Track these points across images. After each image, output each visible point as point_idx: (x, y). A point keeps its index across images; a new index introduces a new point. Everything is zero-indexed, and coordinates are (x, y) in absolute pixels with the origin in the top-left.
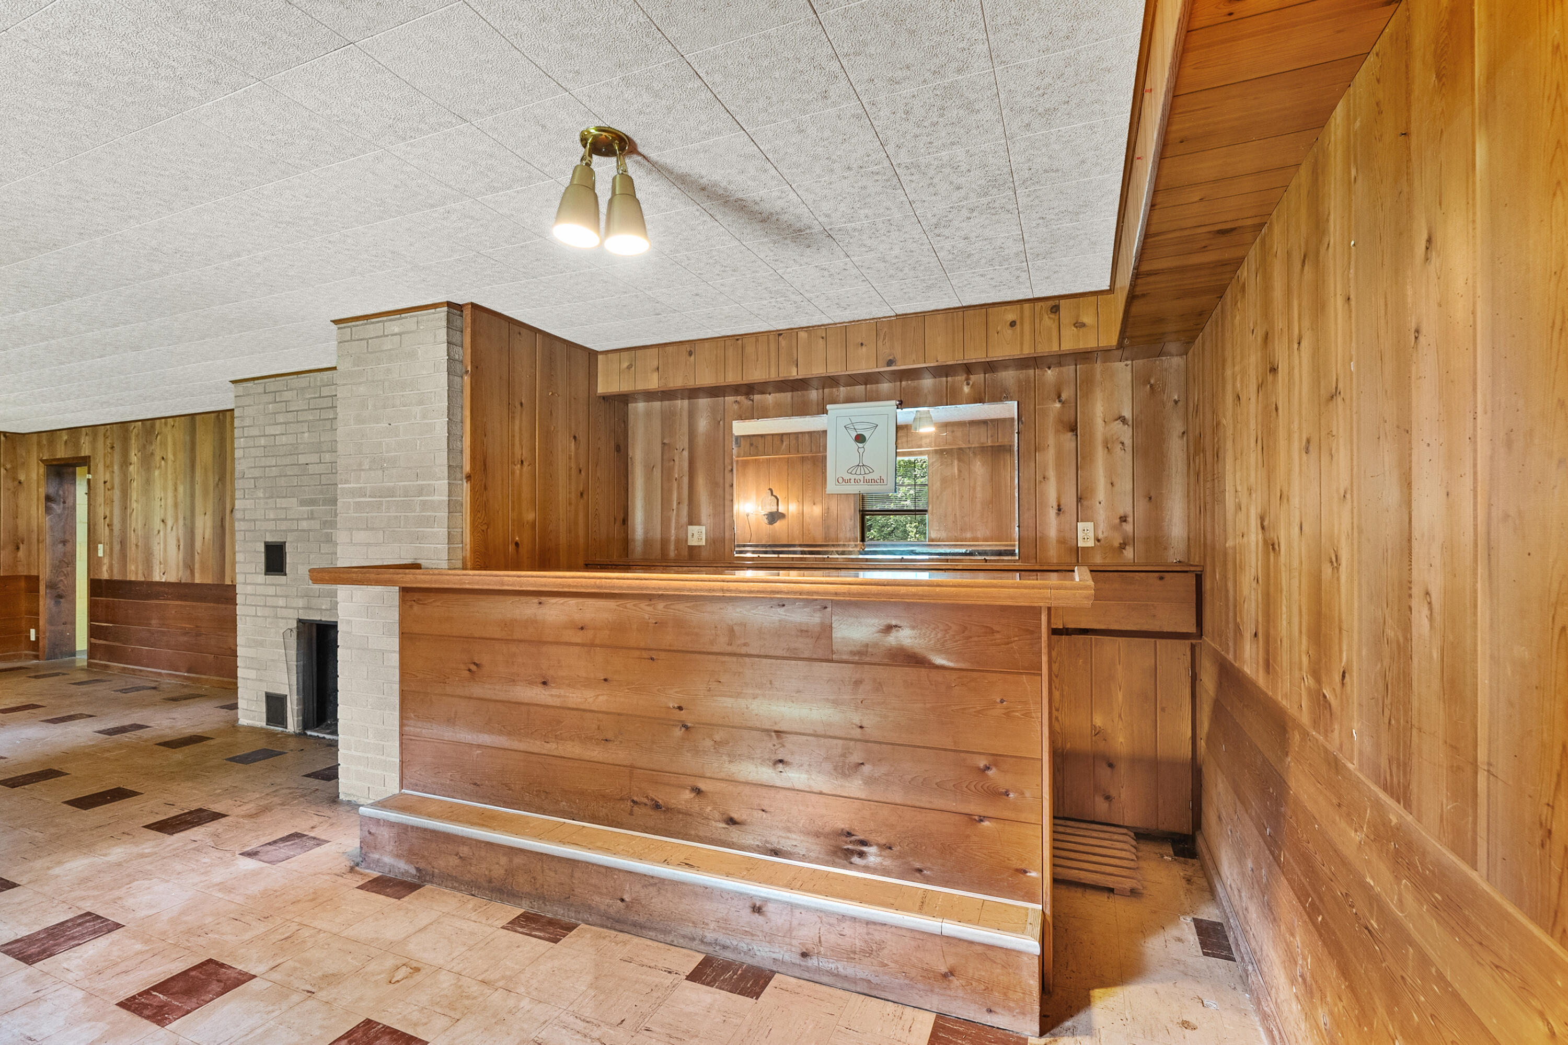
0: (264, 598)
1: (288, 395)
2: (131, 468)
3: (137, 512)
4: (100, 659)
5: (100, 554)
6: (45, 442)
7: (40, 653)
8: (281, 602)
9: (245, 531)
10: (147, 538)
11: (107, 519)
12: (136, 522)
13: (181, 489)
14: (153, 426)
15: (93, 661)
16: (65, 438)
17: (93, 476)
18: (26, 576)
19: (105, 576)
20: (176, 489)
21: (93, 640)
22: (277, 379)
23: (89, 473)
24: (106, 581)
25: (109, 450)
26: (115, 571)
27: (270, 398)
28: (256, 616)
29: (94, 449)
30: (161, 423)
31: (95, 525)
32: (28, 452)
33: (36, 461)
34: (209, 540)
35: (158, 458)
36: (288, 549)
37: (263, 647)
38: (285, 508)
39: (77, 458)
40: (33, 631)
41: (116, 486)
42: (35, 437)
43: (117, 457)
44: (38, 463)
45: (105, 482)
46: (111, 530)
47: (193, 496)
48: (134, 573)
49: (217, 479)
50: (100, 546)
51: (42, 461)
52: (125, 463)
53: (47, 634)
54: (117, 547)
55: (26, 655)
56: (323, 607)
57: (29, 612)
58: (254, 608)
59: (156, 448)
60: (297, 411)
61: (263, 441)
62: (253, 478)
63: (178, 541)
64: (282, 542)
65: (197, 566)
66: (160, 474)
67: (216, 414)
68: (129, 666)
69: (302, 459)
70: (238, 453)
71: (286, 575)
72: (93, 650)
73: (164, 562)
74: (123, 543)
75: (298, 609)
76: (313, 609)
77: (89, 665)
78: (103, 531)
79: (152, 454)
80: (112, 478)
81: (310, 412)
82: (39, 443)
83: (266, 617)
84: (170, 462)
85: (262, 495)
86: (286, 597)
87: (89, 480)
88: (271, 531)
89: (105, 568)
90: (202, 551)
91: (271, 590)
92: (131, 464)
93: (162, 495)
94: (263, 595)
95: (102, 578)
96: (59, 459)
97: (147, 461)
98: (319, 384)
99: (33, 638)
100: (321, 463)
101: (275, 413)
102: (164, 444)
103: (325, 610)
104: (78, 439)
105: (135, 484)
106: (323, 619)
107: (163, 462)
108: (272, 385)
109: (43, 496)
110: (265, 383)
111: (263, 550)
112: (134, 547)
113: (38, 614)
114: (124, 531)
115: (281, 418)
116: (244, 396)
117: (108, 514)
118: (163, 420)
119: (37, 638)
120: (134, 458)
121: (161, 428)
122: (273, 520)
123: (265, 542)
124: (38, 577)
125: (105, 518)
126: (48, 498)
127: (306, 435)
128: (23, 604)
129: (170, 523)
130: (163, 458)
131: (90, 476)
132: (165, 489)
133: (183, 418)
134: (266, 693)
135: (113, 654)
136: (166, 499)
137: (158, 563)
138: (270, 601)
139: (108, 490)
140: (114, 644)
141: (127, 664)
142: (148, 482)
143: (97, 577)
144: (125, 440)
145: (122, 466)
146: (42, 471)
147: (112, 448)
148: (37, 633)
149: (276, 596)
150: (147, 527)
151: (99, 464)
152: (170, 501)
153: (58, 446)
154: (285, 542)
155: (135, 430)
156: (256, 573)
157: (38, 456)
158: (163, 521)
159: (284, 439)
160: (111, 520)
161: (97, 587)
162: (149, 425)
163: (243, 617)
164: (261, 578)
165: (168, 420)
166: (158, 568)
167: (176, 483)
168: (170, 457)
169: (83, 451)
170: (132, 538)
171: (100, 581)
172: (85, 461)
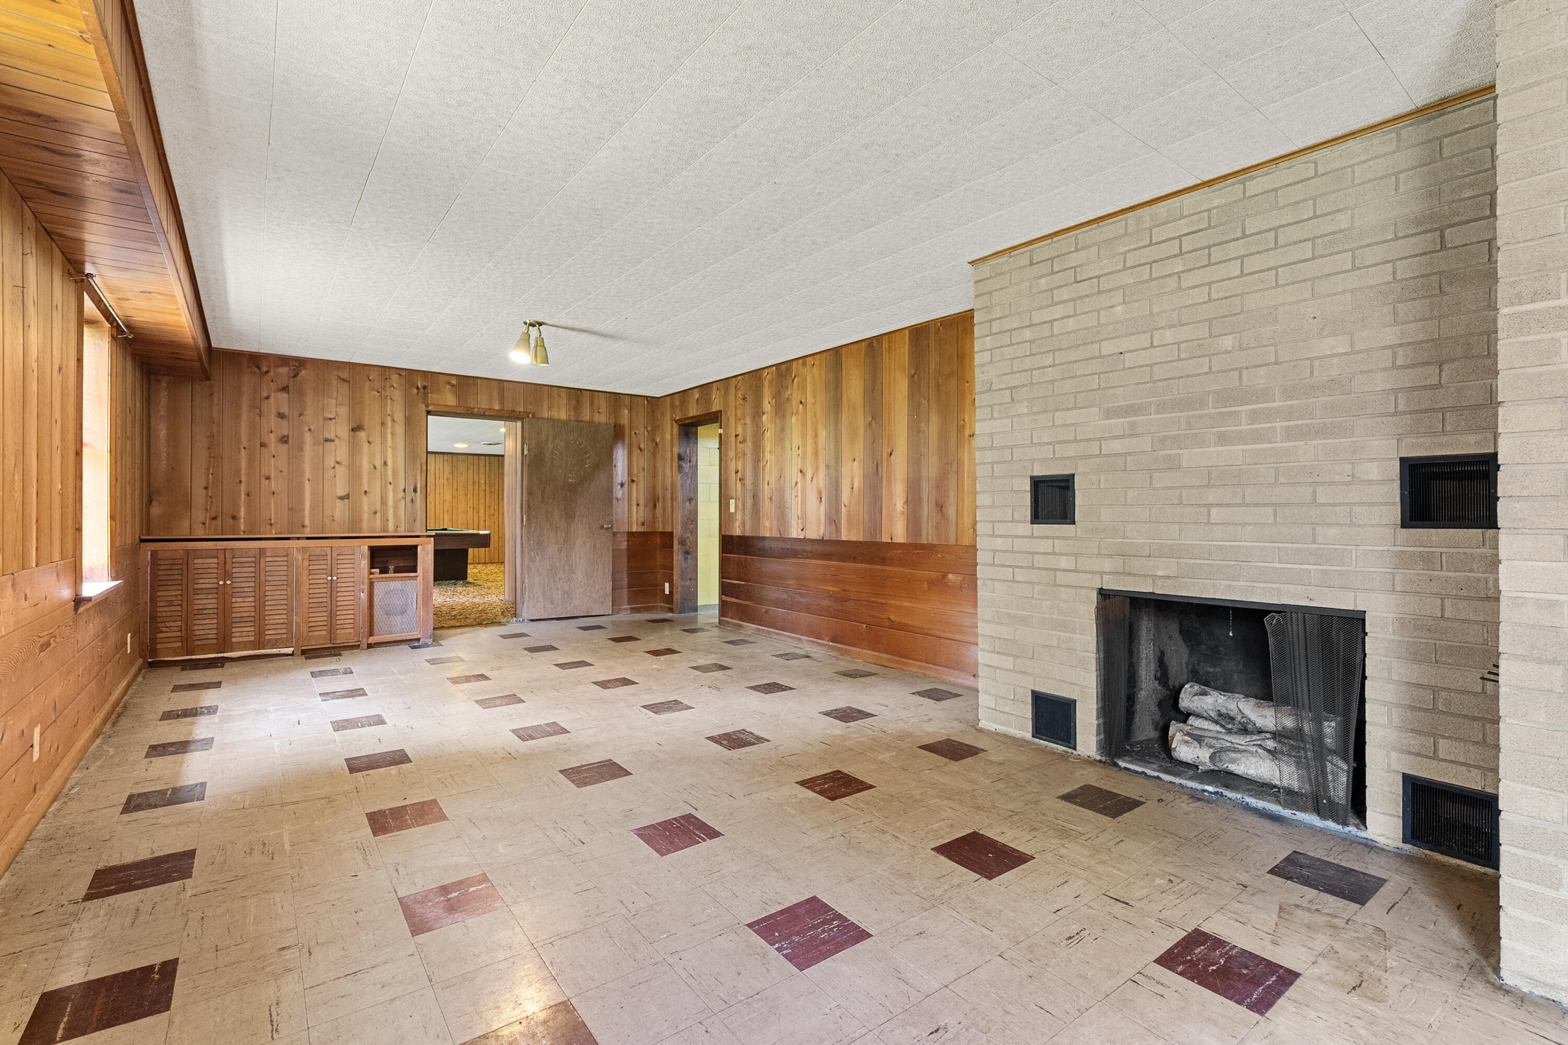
0: (1030, 557)
1: (1075, 259)
2: (764, 417)
3: (771, 465)
4: (731, 618)
5: (732, 510)
6: (677, 403)
7: (674, 607)
8: (1064, 563)
9: (993, 463)
10: (781, 491)
11: (739, 474)
12: (769, 475)
13: (822, 434)
14: (789, 370)
15: (724, 619)
16: (697, 396)
17: (724, 431)
18: (661, 533)
19: (738, 532)
20: (816, 435)
21: (724, 598)
22: (1055, 239)
23: (721, 428)
24: (739, 537)
25: (741, 402)
26: (748, 527)
27: (1044, 268)
28: (1014, 581)
29: (726, 403)
30: (798, 364)
31: (726, 480)
32: (663, 414)
33: (669, 422)
34: (859, 490)
35: (795, 403)
36: (1079, 484)
37: (1026, 625)
38: (1072, 425)
39: (709, 414)
40: (667, 585)
41: (748, 439)
42: (668, 399)
43: (748, 408)
44: (672, 424)
45: (736, 436)
46: (743, 485)
47: (837, 441)
48: (768, 529)
49: (869, 419)
50: (732, 502)
51: (676, 421)
52: (758, 413)
53: (679, 589)
54: (749, 503)
55: (661, 607)
56: (1160, 573)
57: (664, 567)
58: (1011, 570)
59: (794, 393)
60: (1098, 277)
61: (1027, 334)
62: (1008, 389)
63: (820, 493)
64: (1067, 475)
65: (844, 520)
66: (797, 419)
67: (867, 343)
68: (763, 628)
69: (1108, 348)
70: (978, 359)
71: (1074, 523)
72: (724, 608)
73: (803, 517)
74: (755, 497)
75: (1102, 573)
76: (1134, 575)
77: (721, 622)
78: (736, 487)
79: (788, 399)
80: (744, 430)
81: (1128, 272)
82: (672, 405)
83: (1033, 583)
84: (809, 405)
85: (1026, 411)
86: (1076, 555)
87: (720, 435)
88: (1044, 460)
89: (737, 524)
90: (850, 503)
91: (1045, 546)
92: (764, 413)
93: (800, 443)
94: (1029, 553)
95: (734, 534)
96: (691, 418)
97: (780, 410)
98: (1147, 225)
99: (667, 592)
100: (1152, 346)
101: (1051, 290)
102: (803, 387)
103: (1161, 577)
104: (710, 395)
105: (768, 434)
106: (1159, 591)
107: (801, 406)
108: (1043, 252)
109: (676, 456)
110: (1031, 251)
111: (1028, 488)
112: (767, 501)
113: (672, 569)
114: (756, 485)
115: (1065, 294)
116: (991, 277)
117: (740, 468)
118: (801, 361)
119: (671, 592)
120: (767, 407)
121: (798, 369)
122: (1048, 444)
123: (1032, 478)
124: (672, 533)
125: (736, 473)
126: (680, 458)
127: (1119, 309)
128: (659, 560)
129: (809, 474)
130: (801, 402)
131: (721, 431)
132: (804, 436)
133: (824, 354)
134: (1033, 692)
135: (746, 615)
136: (805, 446)
137: (796, 517)
138: (1040, 561)
139: (740, 443)
140: (746, 603)
141: (760, 625)
142: (782, 431)
143: (728, 533)
144: (757, 389)
145: (754, 417)
146: (676, 430)
147: (744, 399)
148: (671, 587)
149: (1054, 553)
150: (782, 479)
151: (730, 417)
152: (810, 449)
153: (690, 405)
154: (1074, 475)
155: (767, 378)
156: (1013, 521)
157: (672, 417)
158: (801, 471)
159: (1071, 324)
160: (743, 475)
161: (729, 544)
162: (783, 371)
163: (989, 583)
164: (1026, 528)
165: (808, 359)
166: (795, 523)
167: (816, 428)
168: (810, 399)
169: (714, 407)
170: (766, 490)
171: (732, 537)
172: (713, 418)
